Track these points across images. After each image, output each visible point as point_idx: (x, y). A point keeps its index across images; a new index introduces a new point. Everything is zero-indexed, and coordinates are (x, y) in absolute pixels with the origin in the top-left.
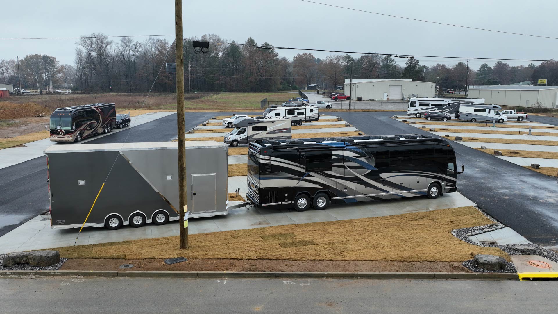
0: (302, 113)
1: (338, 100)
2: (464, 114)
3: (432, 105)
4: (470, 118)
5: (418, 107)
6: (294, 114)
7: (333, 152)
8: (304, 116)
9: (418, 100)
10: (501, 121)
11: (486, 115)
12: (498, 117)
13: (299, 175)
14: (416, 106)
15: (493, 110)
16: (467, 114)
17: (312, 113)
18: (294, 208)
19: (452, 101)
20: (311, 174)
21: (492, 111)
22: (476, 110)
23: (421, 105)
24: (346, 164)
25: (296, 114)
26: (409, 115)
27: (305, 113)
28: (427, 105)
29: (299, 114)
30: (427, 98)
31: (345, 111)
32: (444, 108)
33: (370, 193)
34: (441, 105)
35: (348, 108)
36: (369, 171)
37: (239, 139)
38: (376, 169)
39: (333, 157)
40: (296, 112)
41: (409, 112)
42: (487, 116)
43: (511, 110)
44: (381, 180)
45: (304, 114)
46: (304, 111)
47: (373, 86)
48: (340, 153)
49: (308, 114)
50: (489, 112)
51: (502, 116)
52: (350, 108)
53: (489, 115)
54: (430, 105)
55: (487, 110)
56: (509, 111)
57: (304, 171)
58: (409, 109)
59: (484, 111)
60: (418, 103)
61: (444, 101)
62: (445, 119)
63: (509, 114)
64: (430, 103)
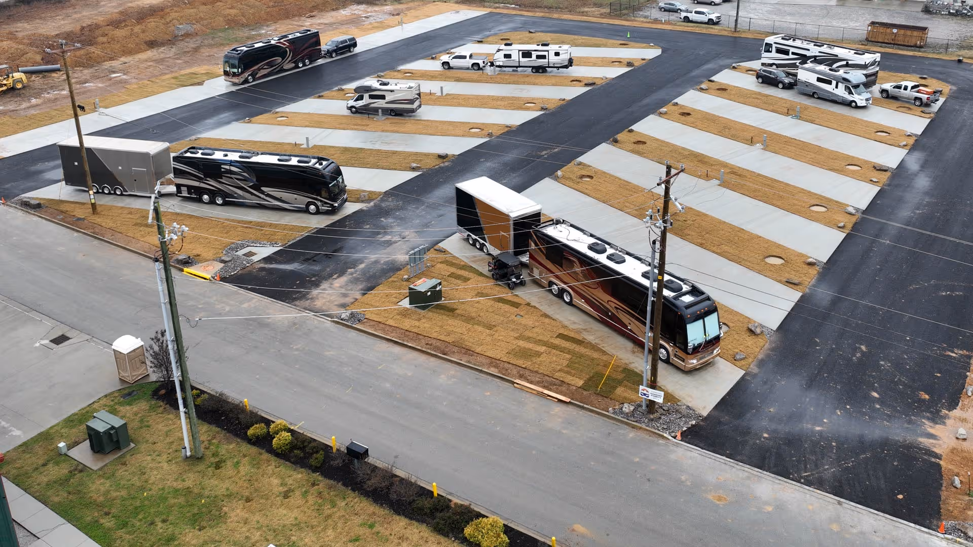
0: (544, 57)
2: (802, 82)
3: (793, 53)
4: (810, 90)
5: (774, 54)
6: (531, 57)
7: (222, 166)
8: (546, 60)
9: (775, 43)
10: (854, 104)
11: (832, 91)
12: (850, 98)
13: (199, 179)
14: (771, 52)
15: (842, 82)
16: (807, 84)
17: (557, 57)
18: (200, 200)
19: (819, 52)
20: (208, 179)
21: (840, 85)
22: (819, 80)
23: (779, 51)
24: (233, 176)
25: (534, 57)
27: (547, 57)
28: (786, 52)
29: (538, 57)
33: (256, 201)
34: (805, 56)
36: (251, 184)
37: (357, 106)
38: (257, 183)
39: (223, 170)
40: (534, 55)
44: (263, 192)
45: (545, 58)
46: (546, 53)
48: (227, 167)
49: (553, 59)
50: (837, 87)
51: (855, 96)
53: (837, 92)
54: (790, 53)
55: (834, 83)
56: (904, 84)
57: (203, 176)
59: (830, 83)
60: (774, 46)
61: (809, 50)
62: (781, 86)
63: (902, 90)
64: (792, 50)
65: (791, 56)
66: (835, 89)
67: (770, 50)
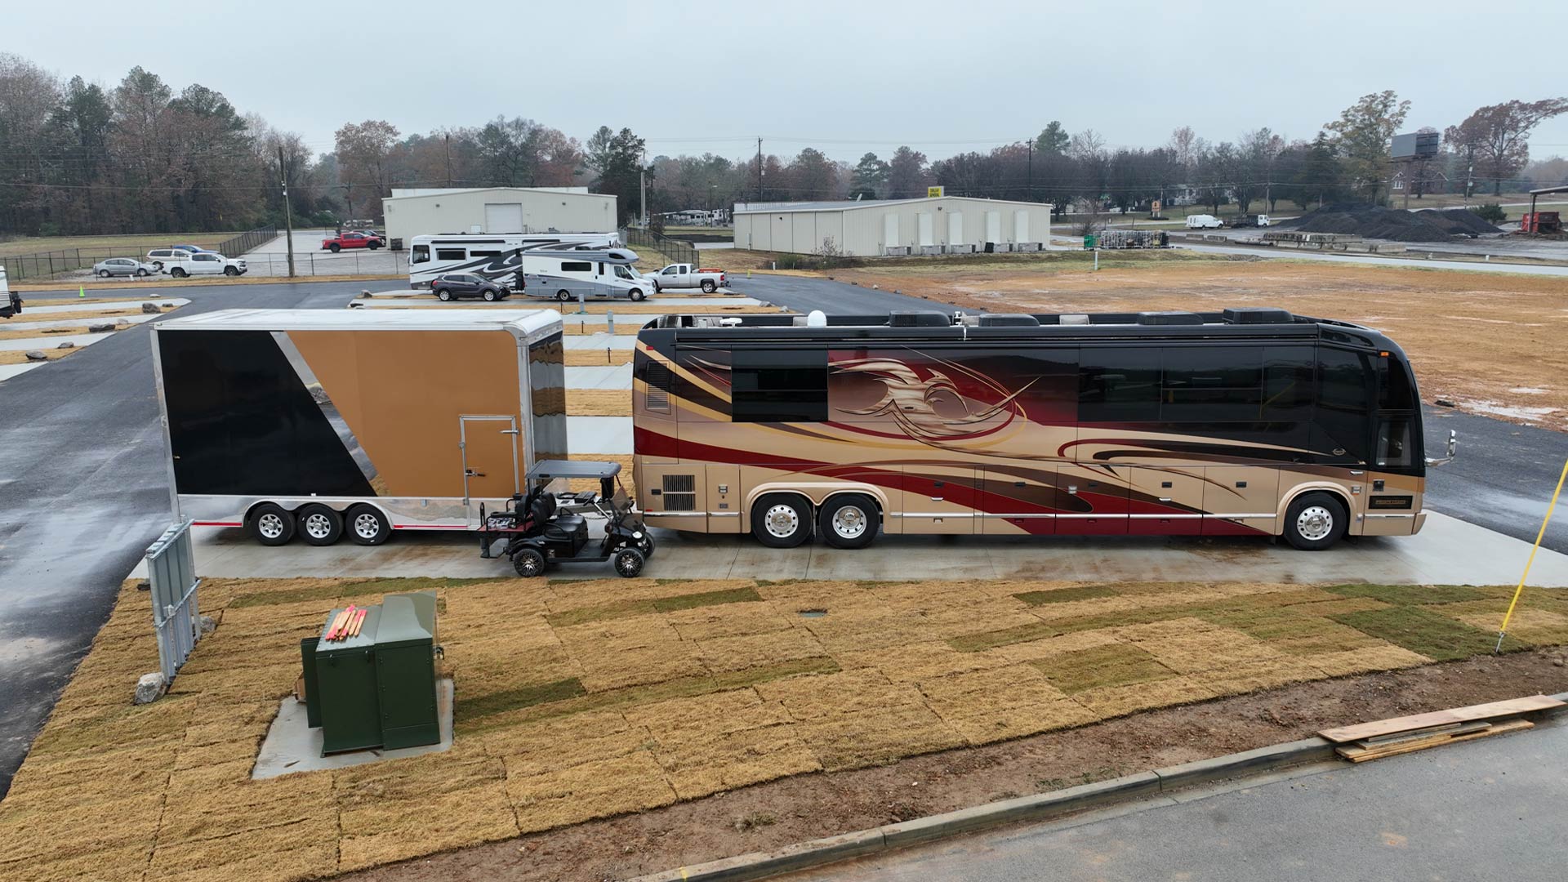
1: (341, 250)
2: (534, 278)
3: (473, 254)
4: (552, 289)
5: (435, 262)
9: (434, 242)
10: (636, 295)
11: (593, 280)
12: (625, 285)
14: (428, 260)
15: (611, 263)
16: (544, 279)
21: (607, 267)
22: (566, 267)
23: (443, 255)
26: (415, 286)
28: (460, 255)
30: (463, 234)
31: (275, 281)
32: (506, 262)
34: (498, 253)
35: (286, 272)
41: (414, 280)
42: (597, 281)
43: (682, 262)
47: (438, 206)
50: (601, 272)
51: (636, 280)
52: (292, 274)
53: (602, 280)
54: (468, 254)
55: (595, 266)
56: (678, 265)
58: (412, 270)
59: (586, 267)
60: (433, 249)
61: (503, 242)
62: (489, 296)
63: (678, 275)
64: (470, 248)
65: (470, 259)
66: (599, 276)
67: (426, 256)
